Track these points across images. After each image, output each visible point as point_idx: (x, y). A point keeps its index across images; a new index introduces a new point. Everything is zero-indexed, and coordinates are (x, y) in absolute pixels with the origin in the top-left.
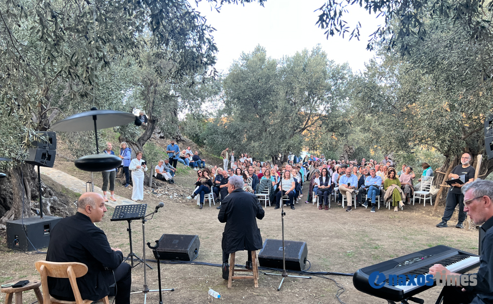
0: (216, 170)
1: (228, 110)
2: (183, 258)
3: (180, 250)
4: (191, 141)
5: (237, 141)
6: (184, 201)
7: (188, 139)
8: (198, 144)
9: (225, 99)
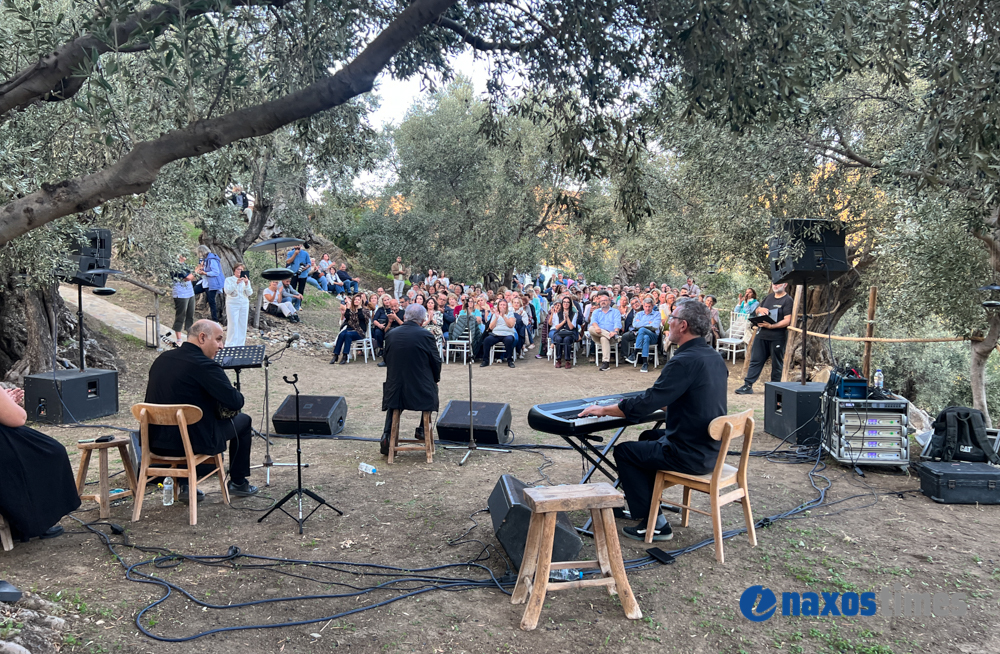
0: (380, 299)
1: (404, 187)
2: (322, 430)
3: (317, 418)
4: (332, 243)
5: (419, 246)
6: (318, 353)
7: (326, 240)
8: (346, 250)
9: (399, 165)
